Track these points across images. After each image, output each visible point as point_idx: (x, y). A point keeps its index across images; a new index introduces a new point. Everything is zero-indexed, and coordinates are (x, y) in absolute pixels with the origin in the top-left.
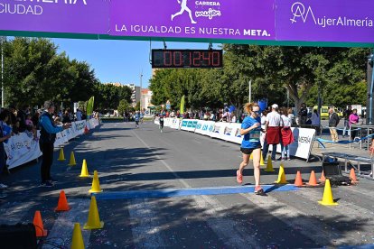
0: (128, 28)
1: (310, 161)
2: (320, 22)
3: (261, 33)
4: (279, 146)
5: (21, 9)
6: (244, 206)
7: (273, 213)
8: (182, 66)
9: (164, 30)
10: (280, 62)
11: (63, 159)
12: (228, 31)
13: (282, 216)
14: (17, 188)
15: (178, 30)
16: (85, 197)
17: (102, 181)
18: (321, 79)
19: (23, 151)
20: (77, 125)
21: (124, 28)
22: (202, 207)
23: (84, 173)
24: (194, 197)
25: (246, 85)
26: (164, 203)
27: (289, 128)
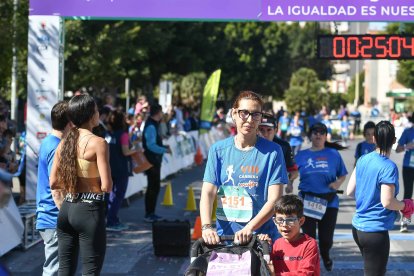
8: (360, 58)
9: (332, 11)
11: (171, 202)
15: (352, 11)
20: (179, 144)
21: (279, 10)
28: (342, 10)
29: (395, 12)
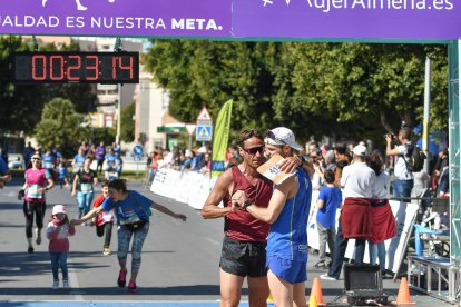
2: (320, 2)
3: (205, 24)
9: (30, 22)
12: (143, 22)
15: (54, 21)
27: (386, 202)
28: (42, 21)
29: (108, 23)
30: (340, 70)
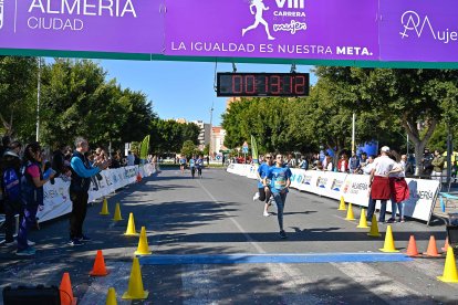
0: (188, 46)
1: (432, 224)
2: (441, 36)
3: (360, 51)
4: (389, 203)
5: (58, 24)
6: (336, 280)
7: (374, 290)
9: (233, 48)
10: (393, 92)
11: (107, 213)
12: (316, 49)
13: (386, 294)
14: (46, 246)
15: (251, 48)
16: (129, 260)
17: (151, 241)
18: (450, 115)
19: (58, 200)
20: (127, 171)
21: (182, 46)
22: (278, 278)
23: (130, 231)
24: (269, 265)
25: (349, 122)
26: (228, 272)
27: (403, 178)
28: (241, 48)
29: (291, 50)
30: (313, 122)
